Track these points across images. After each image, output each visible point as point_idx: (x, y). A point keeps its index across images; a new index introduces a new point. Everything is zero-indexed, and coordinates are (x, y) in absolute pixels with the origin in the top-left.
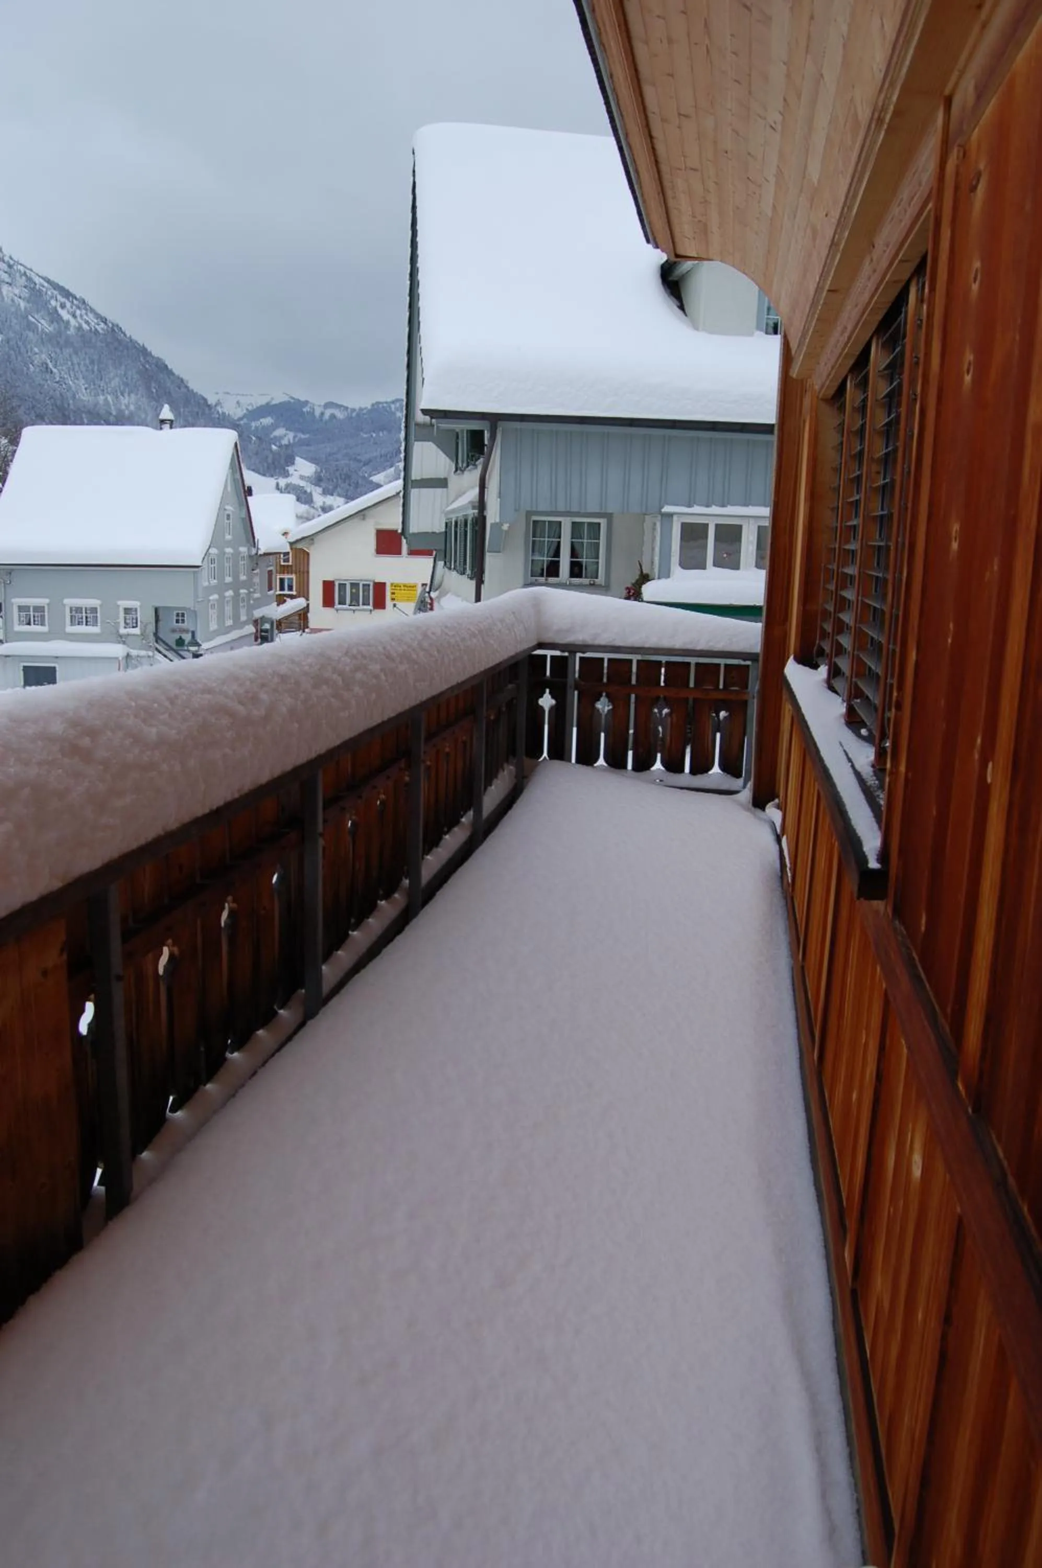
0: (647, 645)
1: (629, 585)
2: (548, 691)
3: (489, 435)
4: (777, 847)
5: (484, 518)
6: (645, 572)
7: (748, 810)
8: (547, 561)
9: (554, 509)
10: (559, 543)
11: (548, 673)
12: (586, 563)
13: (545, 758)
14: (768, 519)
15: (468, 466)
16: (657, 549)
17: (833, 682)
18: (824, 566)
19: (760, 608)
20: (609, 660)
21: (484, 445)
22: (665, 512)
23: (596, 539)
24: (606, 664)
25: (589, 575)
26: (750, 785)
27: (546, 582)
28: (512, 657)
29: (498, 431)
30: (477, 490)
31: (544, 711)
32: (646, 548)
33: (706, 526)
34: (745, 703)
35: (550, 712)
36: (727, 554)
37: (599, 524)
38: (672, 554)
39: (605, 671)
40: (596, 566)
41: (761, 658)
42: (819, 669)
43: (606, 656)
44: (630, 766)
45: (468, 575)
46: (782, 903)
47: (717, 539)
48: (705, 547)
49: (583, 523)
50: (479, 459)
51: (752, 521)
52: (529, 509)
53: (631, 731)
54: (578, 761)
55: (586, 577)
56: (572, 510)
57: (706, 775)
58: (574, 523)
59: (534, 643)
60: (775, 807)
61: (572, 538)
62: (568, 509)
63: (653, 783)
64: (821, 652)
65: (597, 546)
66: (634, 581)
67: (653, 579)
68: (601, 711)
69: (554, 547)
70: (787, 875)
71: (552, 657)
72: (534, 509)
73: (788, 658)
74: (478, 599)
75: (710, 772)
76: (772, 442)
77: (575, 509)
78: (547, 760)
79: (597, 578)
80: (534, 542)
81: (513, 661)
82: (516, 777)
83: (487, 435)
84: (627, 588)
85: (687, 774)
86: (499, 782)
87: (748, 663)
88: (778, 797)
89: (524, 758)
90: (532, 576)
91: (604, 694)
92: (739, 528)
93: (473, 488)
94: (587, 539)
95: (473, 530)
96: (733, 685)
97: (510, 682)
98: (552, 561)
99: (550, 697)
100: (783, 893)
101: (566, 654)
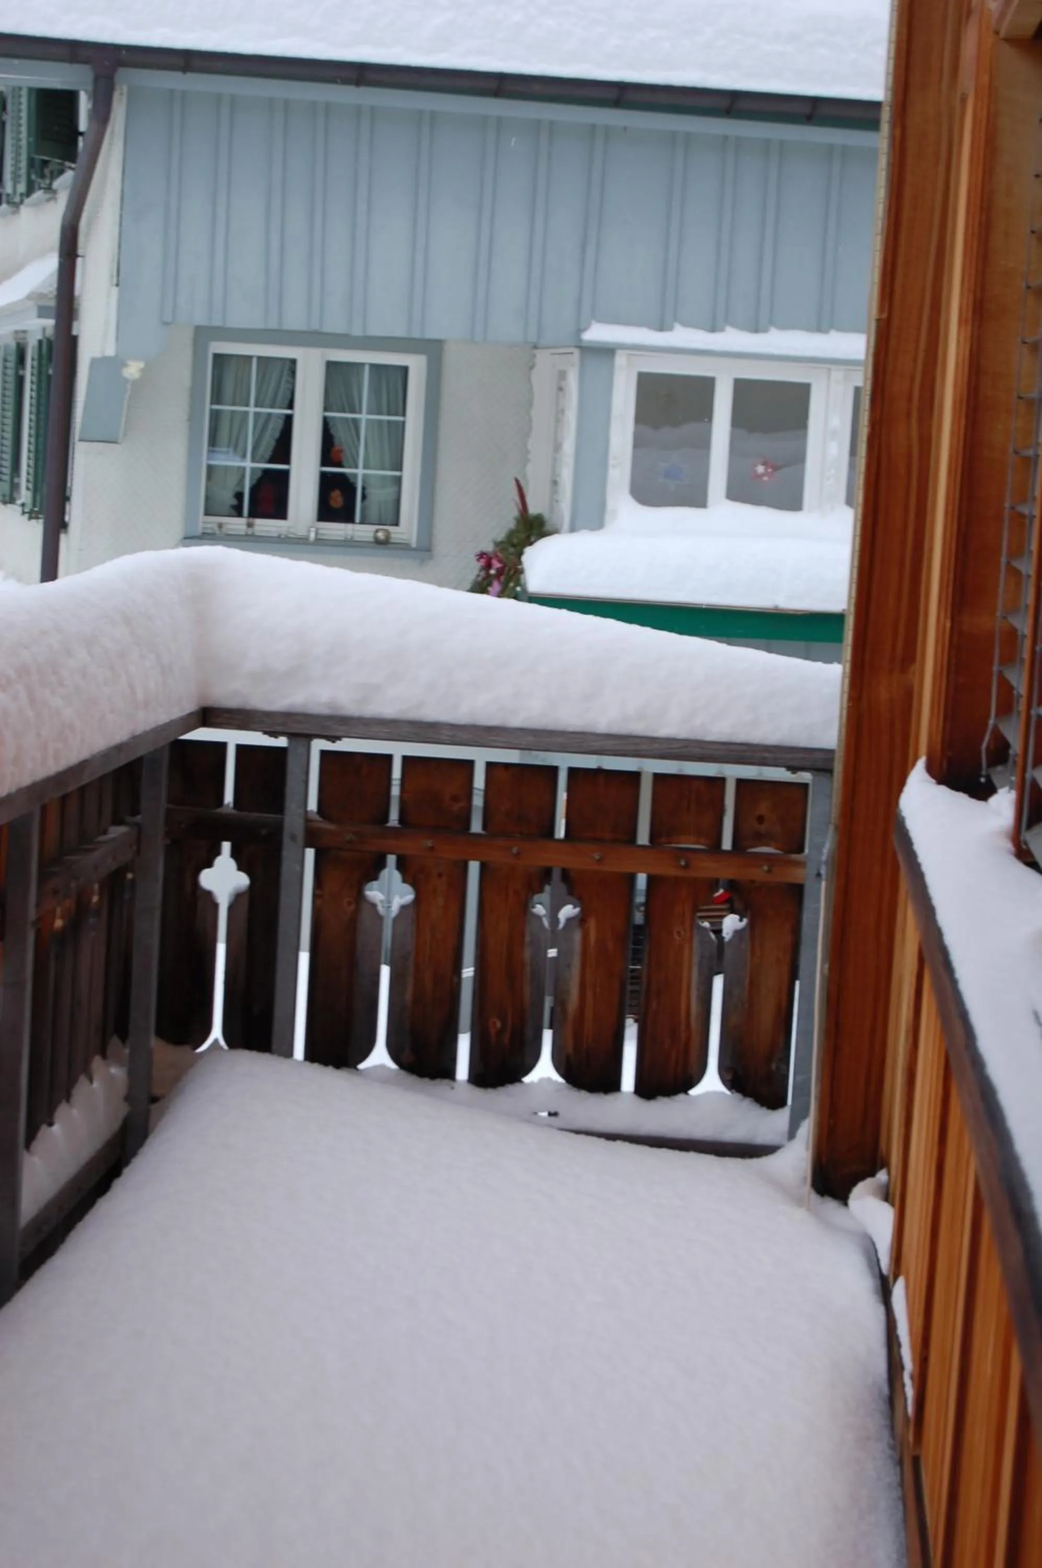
0: (516, 722)
1: (489, 548)
2: (226, 846)
3: (90, 106)
4: (881, 1309)
5: (73, 342)
6: (533, 510)
7: (799, 1202)
8: (253, 470)
9: (273, 324)
10: (289, 420)
11: (229, 797)
12: (364, 481)
13: (216, 1041)
14: (862, 368)
15: (30, 191)
16: (569, 447)
17: (1027, 836)
18: (1013, 508)
19: (835, 619)
20: (406, 760)
21: (75, 133)
22: (590, 342)
23: (396, 414)
24: (397, 773)
25: (373, 512)
26: (807, 1129)
27: (250, 532)
28: (119, 748)
29: (116, 96)
30: (51, 264)
31: (216, 906)
32: (538, 446)
33: (706, 386)
34: (797, 892)
35: (231, 909)
36: (765, 464)
37: (405, 370)
38: (611, 462)
39: (395, 791)
40: (390, 491)
41: (838, 767)
42: (993, 800)
43: (398, 750)
44: (462, 1070)
45: (23, 505)
46: (890, 1475)
47: (739, 420)
48: (704, 444)
49: (359, 366)
50: (61, 172)
51: (837, 374)
52: (201, 319)
53: (468, 972)
54: (312, 1055)
55: (363, 522)
56: (327, 329)
57: (681, 1096)
58: (331, 367)
59: (190, 707)
60: (875, 1194)
61: (326, 409)
62: (315, 326)
63: (528, 1121)
64: (1000, 753)
65: (399, 430)
66: (501, 536)
67: (555, 532)
68: (381, 909)
69: (274, 429)
70: (904, 1394)
71: (241, 749)
72: (217, 322)
73: (914, 765)
74: (50, 571)
75: (693, 1092)
76: (874, 152)
77: (335, 324)
78: (221, 1048)
79: (396, 524)
80: (216, 417)
81: (123, 760)
82: (128, 1098)
83: (84, 105)
84: (481, 555)
85: (627, 1093)
86: (75, 1112)
87: (805, 777)
88: (884, 1164)
89: (155, 1042)
90: (207, 513)
91: (391, 859)
92: (802, 392)
93: (42, 254)
94: (369, 412)
95: (40, 373)
96: (760, 838)
97: (117, 822)
98: (266, 472)
99: (232, 864)
100: (893, 1448)
101: (282, 742)
